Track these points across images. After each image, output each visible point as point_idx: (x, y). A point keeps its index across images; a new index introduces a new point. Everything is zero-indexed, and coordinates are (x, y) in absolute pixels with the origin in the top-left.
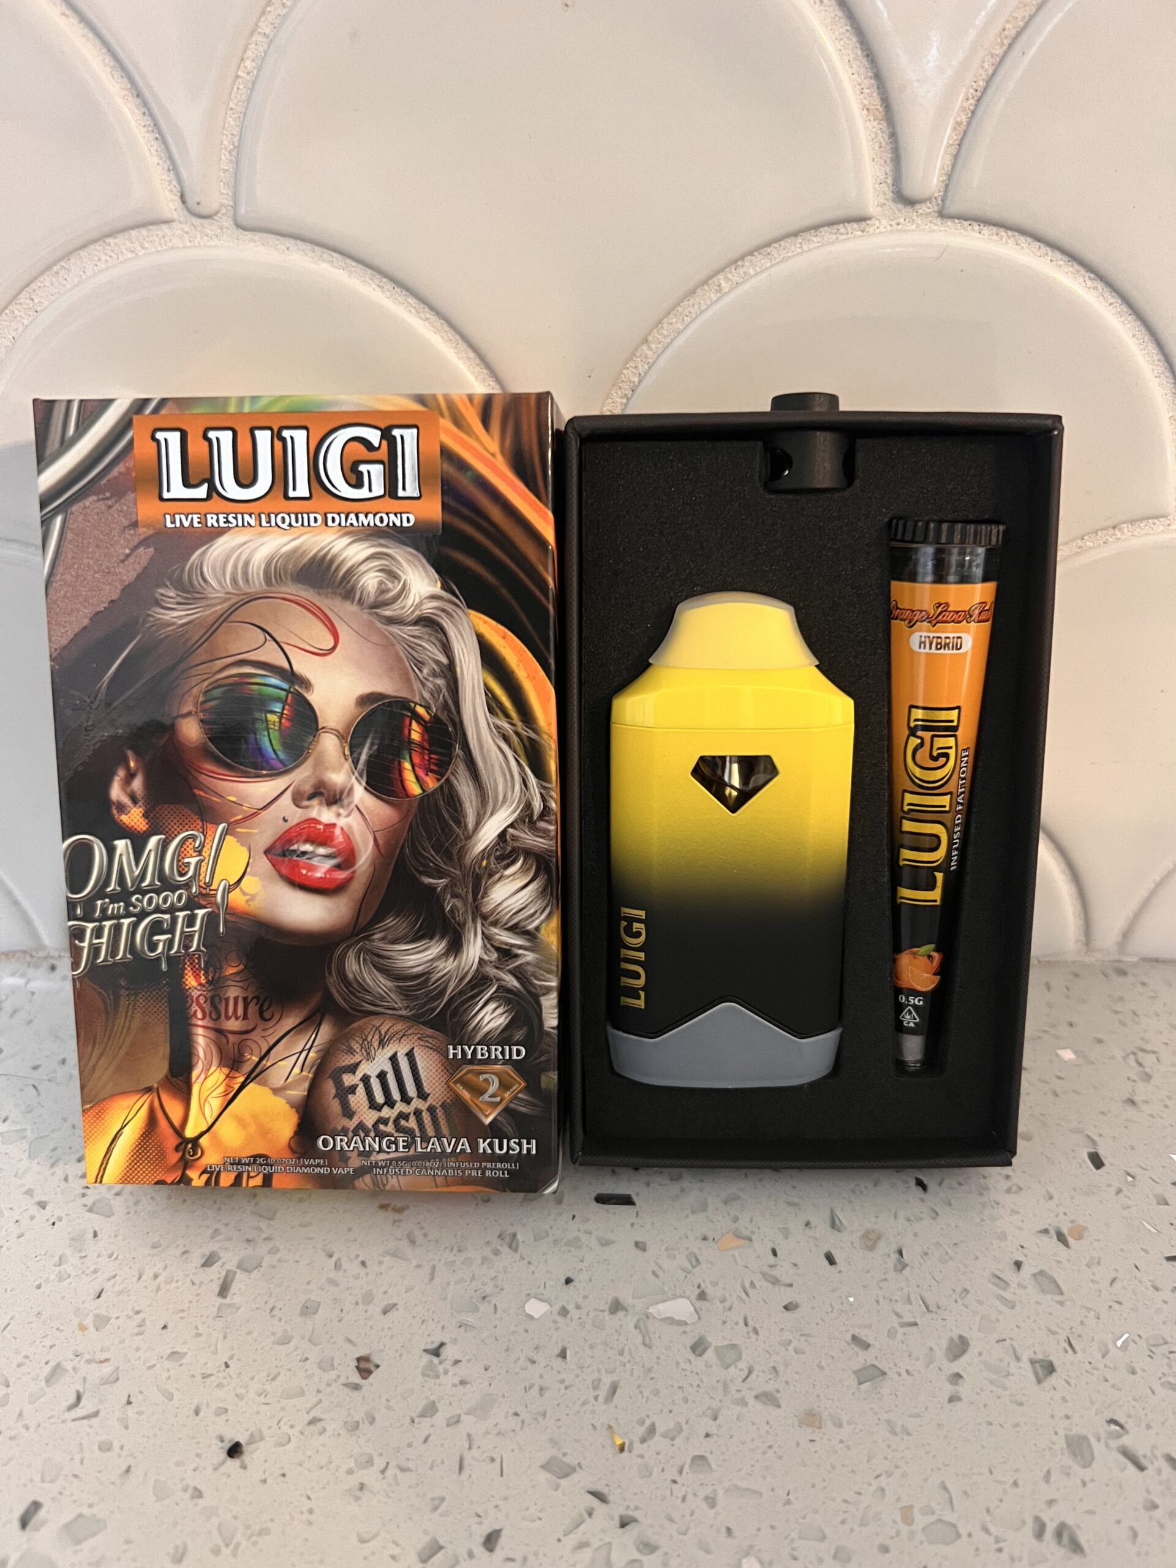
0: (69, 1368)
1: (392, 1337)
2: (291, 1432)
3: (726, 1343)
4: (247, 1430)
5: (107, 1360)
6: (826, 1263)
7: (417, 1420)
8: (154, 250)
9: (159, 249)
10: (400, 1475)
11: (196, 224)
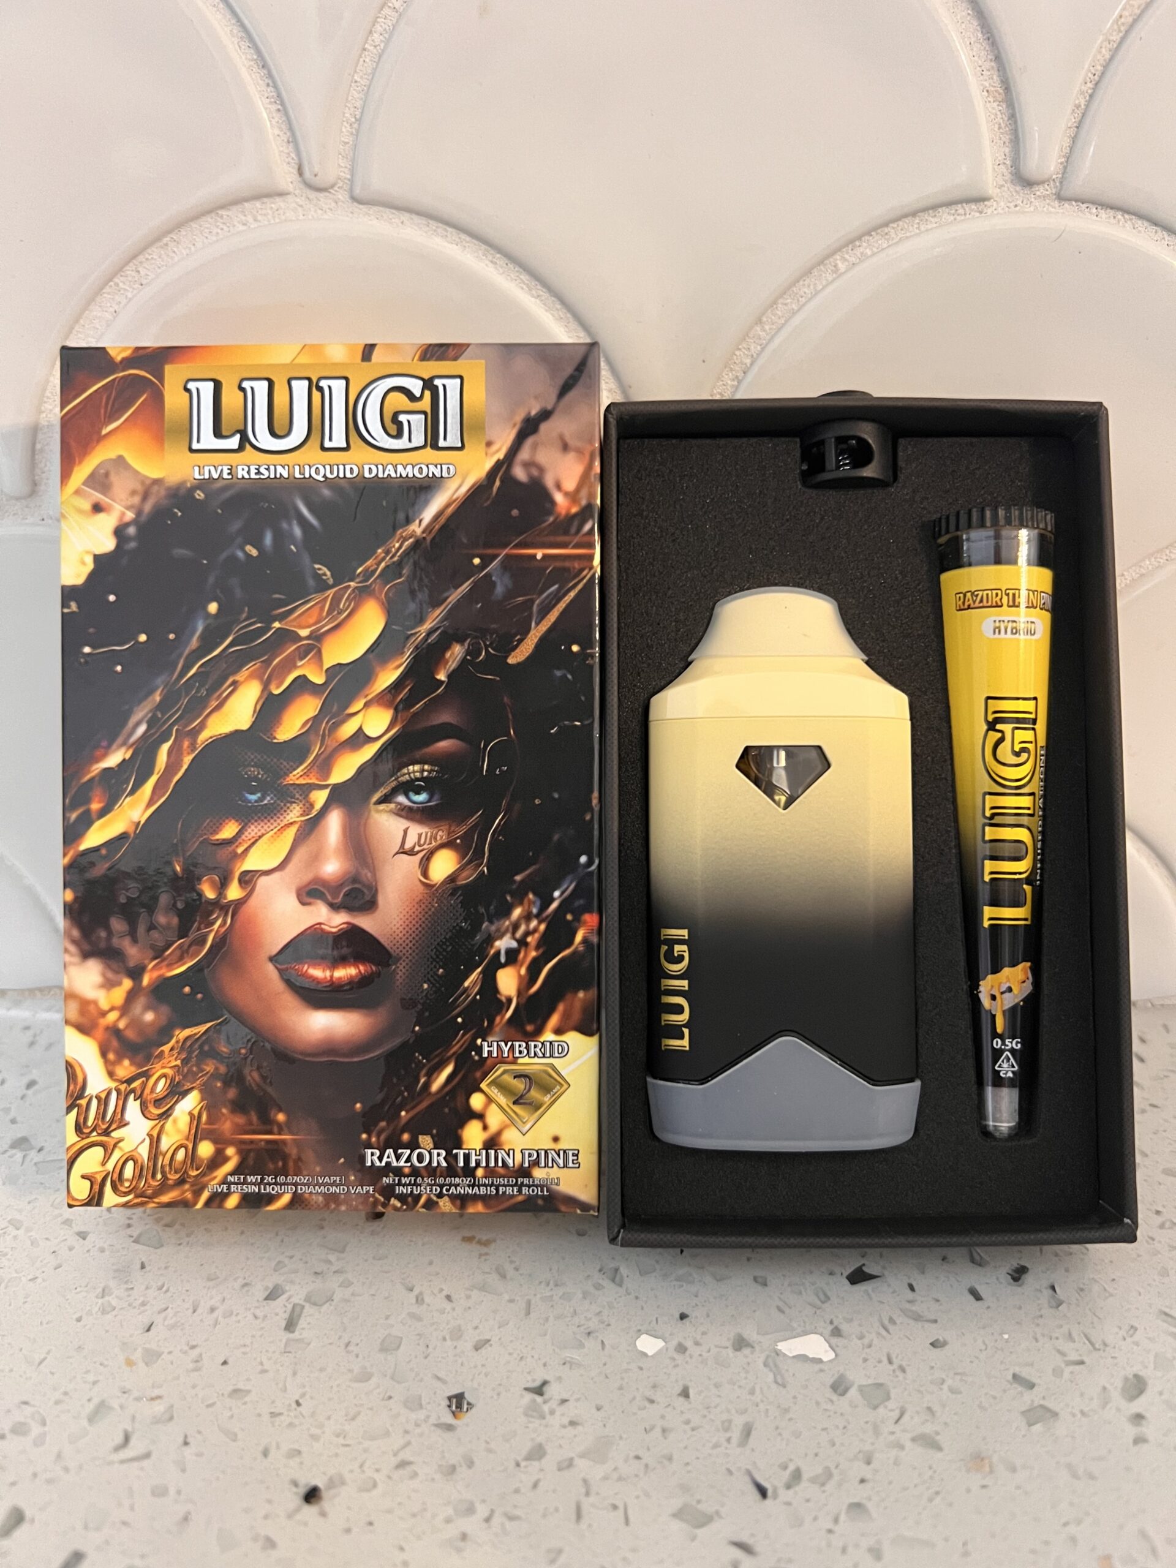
0: (116, 1406)
1: (486, 1375)
2: (376, 1476)
3: (870, 1382)
4: (324, 1473)
5: (159, 1397)
6: (972, 1298)
7: (523, 1464)
8: (266, 223)
9: (272, 222)
10: (508, 1525)
11: (311, 197)
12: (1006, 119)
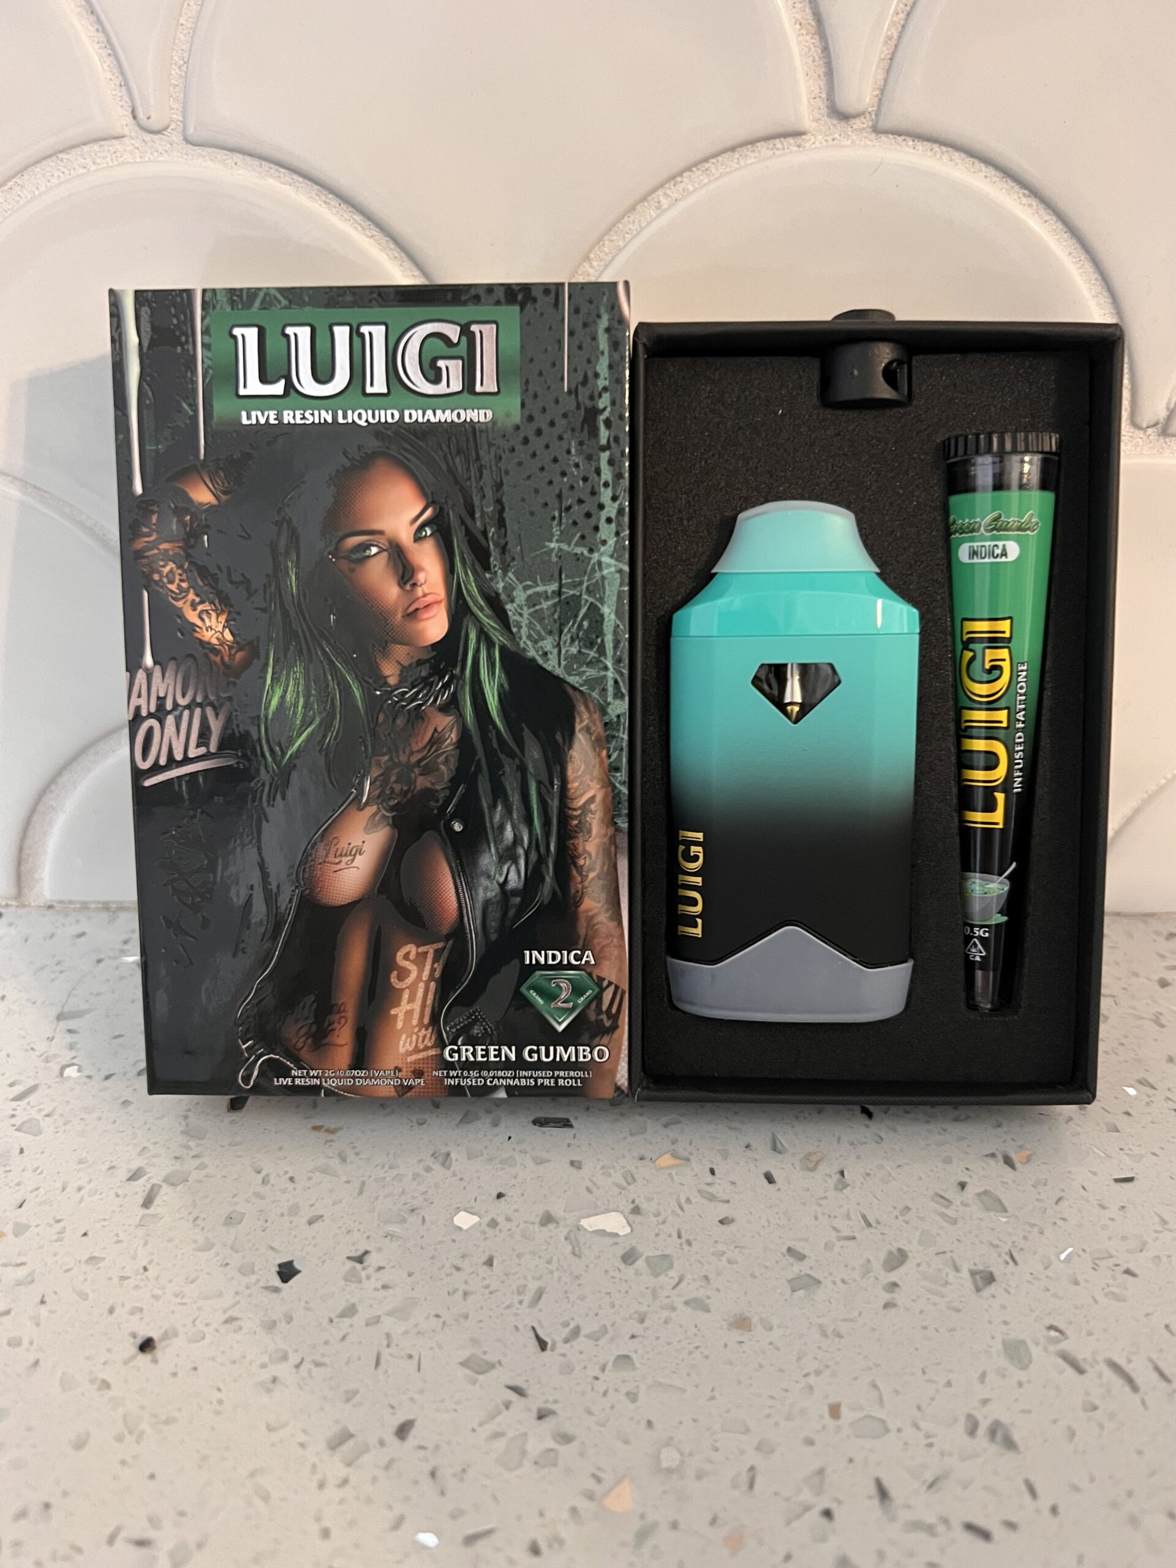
1: (315, 1246)
2: (206, 1330)
3: (657, 1253)
4: (161, 1327)
5: (23, 1264)
6: (765, 1181)
7: (335, 1320)
8: (105, 165)
9: (111, 164)
10: (315, 1370)
11: (145, 138)
12: (819, 51)
